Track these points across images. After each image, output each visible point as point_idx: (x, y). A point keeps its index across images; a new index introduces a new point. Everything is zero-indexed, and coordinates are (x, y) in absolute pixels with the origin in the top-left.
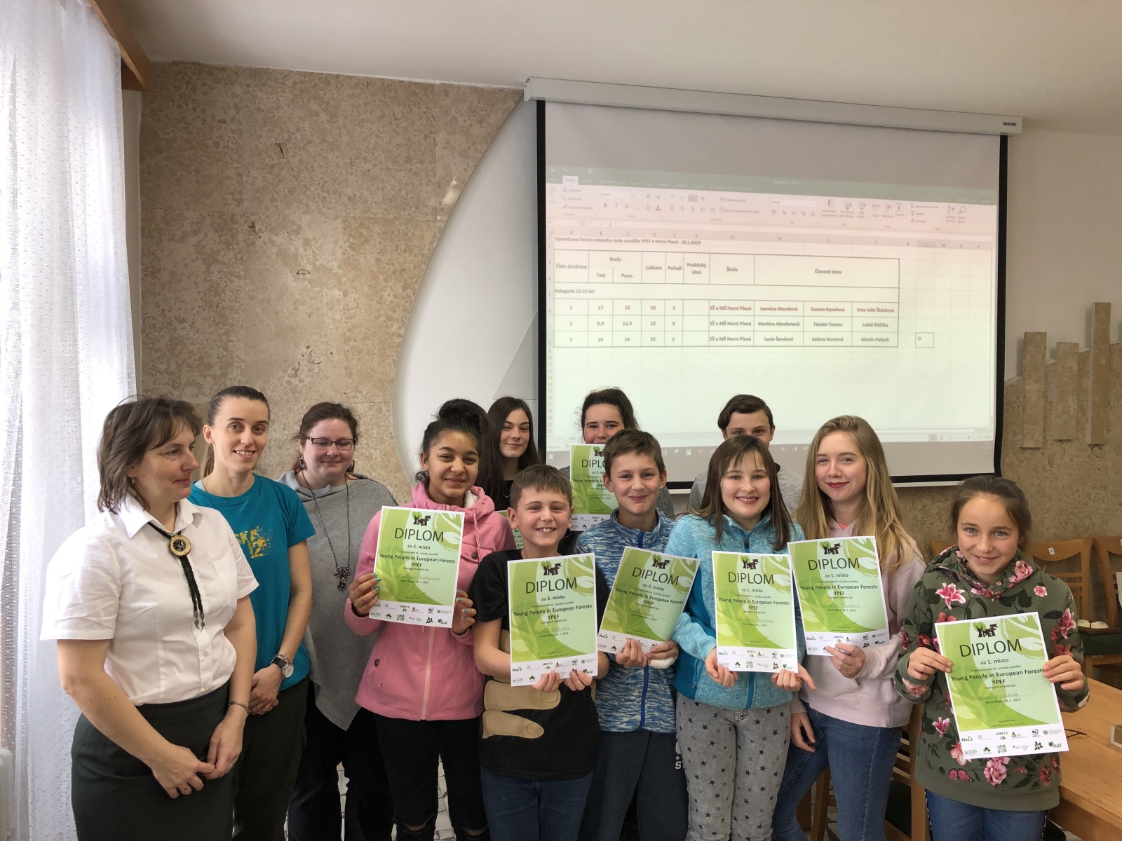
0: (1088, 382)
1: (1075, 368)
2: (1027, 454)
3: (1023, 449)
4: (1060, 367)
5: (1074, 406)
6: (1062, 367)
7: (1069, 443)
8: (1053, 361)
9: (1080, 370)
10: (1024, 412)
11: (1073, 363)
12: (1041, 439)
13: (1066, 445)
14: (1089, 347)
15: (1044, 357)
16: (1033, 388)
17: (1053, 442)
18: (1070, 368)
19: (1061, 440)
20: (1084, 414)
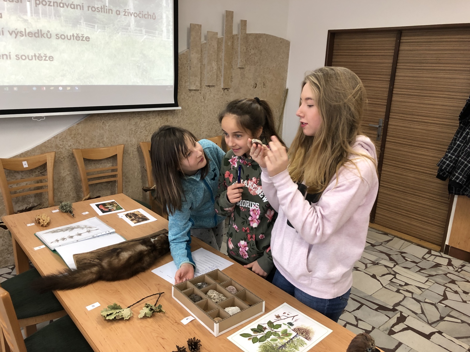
0: (222, 55)
1: (216, 46)
2: (192, 93)
3: (190, 90)
4: (208, 45)
5: (215, 67)
6: (210, 45)
7: (213, 87)
8: (205, 42)
9: (218, 48)
10: (190, 69)
11: (215, 44)
12: (199, 85)
13: (212, 89)
14: (223, 35)
15: (200, 39)
16: (194, 56)
17: (205, 87)
18: (213, 46)
19: (209, 86)
20: (220, 72)
